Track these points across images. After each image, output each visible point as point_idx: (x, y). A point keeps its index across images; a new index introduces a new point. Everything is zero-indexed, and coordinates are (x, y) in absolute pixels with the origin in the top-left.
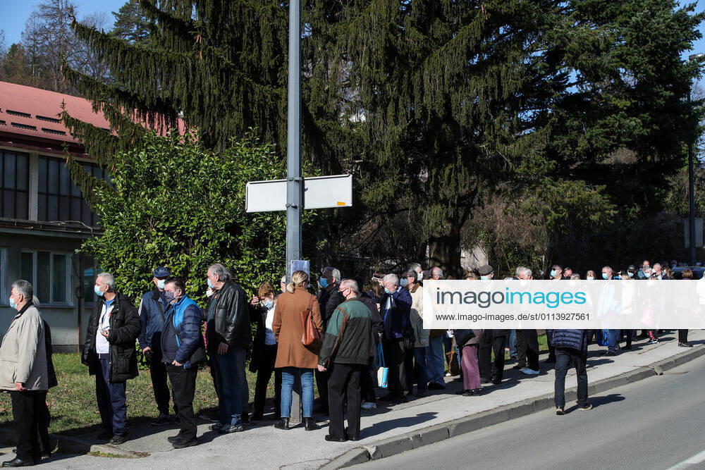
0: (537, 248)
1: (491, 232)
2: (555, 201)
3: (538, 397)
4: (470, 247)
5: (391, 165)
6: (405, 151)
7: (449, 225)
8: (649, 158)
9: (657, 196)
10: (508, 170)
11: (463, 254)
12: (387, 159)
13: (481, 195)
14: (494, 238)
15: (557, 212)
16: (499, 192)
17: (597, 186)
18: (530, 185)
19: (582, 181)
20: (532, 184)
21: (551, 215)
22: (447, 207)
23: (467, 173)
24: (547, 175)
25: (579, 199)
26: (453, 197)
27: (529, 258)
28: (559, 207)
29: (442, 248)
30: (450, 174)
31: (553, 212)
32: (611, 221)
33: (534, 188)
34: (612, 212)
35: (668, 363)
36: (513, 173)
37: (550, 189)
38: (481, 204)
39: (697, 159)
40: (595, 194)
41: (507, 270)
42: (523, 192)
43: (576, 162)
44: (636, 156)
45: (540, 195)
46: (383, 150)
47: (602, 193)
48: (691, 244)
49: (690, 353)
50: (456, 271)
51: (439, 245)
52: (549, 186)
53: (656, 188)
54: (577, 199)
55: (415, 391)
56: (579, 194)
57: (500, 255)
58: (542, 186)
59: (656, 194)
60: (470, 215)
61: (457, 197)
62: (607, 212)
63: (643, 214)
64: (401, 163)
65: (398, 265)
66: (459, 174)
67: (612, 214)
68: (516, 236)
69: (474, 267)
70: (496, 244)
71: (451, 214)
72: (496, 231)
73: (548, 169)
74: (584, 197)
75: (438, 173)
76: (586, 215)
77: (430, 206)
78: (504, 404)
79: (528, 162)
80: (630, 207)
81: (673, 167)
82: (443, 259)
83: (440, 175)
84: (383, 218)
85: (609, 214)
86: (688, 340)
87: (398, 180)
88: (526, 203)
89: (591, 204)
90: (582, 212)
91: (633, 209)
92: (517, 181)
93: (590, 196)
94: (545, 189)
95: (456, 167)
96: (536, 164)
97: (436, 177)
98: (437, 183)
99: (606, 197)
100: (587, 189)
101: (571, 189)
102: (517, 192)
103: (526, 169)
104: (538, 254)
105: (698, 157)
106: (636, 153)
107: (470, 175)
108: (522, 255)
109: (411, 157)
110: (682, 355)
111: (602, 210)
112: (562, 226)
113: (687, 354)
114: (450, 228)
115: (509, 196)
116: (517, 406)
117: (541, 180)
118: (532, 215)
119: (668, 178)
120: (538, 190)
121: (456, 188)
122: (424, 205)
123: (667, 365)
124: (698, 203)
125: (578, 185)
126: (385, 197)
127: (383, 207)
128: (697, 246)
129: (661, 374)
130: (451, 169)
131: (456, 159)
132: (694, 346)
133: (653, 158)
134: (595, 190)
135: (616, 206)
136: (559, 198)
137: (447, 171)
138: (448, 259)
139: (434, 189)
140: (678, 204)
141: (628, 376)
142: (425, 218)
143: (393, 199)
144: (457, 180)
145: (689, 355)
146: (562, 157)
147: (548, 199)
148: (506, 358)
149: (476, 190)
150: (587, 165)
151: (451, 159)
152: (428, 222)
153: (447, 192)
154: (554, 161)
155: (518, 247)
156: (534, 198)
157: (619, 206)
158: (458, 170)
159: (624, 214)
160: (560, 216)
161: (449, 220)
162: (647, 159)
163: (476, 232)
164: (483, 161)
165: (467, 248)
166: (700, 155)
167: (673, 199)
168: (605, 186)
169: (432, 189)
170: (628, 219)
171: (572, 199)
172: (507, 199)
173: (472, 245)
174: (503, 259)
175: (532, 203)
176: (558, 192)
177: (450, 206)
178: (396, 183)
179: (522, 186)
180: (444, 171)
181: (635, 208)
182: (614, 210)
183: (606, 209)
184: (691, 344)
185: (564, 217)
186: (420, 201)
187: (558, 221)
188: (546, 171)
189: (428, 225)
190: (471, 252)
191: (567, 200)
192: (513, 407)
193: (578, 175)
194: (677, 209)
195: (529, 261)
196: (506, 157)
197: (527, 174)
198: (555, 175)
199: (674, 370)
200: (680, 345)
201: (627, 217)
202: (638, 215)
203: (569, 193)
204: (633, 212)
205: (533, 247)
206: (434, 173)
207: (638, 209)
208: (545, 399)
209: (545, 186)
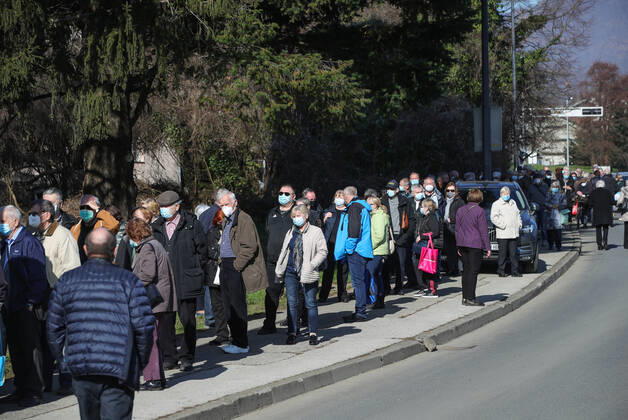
0: (254, 148)
1: (183, 125)
2: (277, 84)
3: (243, 392)
4: (151, 146)
5: (23, 29)
6: (44, 8)
7: (116, 121)
8: (420, 17)
9: (432, 75)
10: (204, 38)
11: (141, 158)
12: (15, 21)
13: (163, 76)
14: (189, 133)
15: (279, 101)
16: (190, 72)
17: (339, 62)
18: (238, 60)
19: (317, 54)
20: (241, 58)
21: (269, 106)
22: (111, 95)
23: (141, 43)
24: (263, 45)
25: (312, 81)
26: (120, 80)
27: (242, 164)
28: (281, 93)
29: (105, 155)
30: (115, 44)
31: (273, 101)
32: (361, 114)
33: (244, 66)
34: (363, 101)
35: (444, 333)
36: (212, 42)
37: (267, 67)
38: (162, 89)
39: (497, 13)
40: (335, 75)
41: (209, 182)
42: (226, 70)
43: (310, 22)
44: (401, 15)
45: (253, 76)
46: (11, 7)
47: (347, 72)
48: (483, 146)
49: (479, 315)
50: (127, 190)
51: (100, 150)
52: (266, 63)
53: (430, 63)
54: (309, 82)
55: (56, 385)
56: (312, 74)
57: (197, 159)
58: (257, 62)
59: (430, 72)
60: (146, 106)
61: (126, 79)
62: (356, 100)
63: (409, 103)
64: (38, 26)
65: (41, 175)
66: (128, 45)
67: (362, 104)
68: (222, 130)
69: (158, 177)
70: (191, 143)
71: (117, 105)
72: (191, 123)
73: (265, 36)
74: (319, 78)
75: (96, 43)
76: (322, 105)
77: (85, 94)
78: (191, 404)
79: (235, 25)
80: (391, 93)
81: (457, 31)
82: (106, 172)
83: (100, 47)
84: (11, 111)
85: (358, 104)
86: (477, 295)
87: (34, 53)
88: (232, 89)
89: (330, 89)
90: (317, 101)
91: (395, 95)
92: (218, 54)
93: (329, 76)
94: (261, 68)
95: (124, 34)
96: (247, 28)
97: (93, 47)
98: (95, 57)
99: (353, 78)
100: (325, 67)
101: (300, 66)
102: (218, 71)
103: (231, 36)
104: (255, 156)
105: (499, 9)
106: (400, 10)
107: (146, 45)
108: (230, 160)
109: (56, 16)
110: (468, 320)
111: (348, 99)
112: (285, 122)
113: (475, 317)
114: (117, 124)
115: (205, 77)
116: (210, 407)
117: (254, 53)
118: (241, 107)
119: (449, 47)
120: (251, 68)
121: (125, 66)
122: (75, 91)
123: (443, 336)
124: (498, 80)
125: (312, 60)
126: (13, 79)
127: (11, 95)
128: (493, 149)
129: (435, 350)
130: (116, 37)
131: (124, 22)
132: (486, 304)
133: (425, 17)
134: (337, 67)
135: (368, 91)
136: (282, 81)
137: (110, 40)
138: (114, 172)
139: (91, 67)
140: (468, 82)
141: (382, 355)
142: (76, 113)
143: (26, 84)
144: (125, 54)
145: (478, 319)
146: (287, 18)
147: (265, 82)
148: (198, 328)
149: (155, 68)
150: (326, 27)
151: (115, 22)
152: (82, 118)
153: (110, 70)
154: (274, 25)
155: (225, 148)
156: (245, 80)
157: (374, 89)
158: (127, 38)
159: (381, 102)
160: (285, 106)
161: (115, 113)
162: (416, 18)
163: (162, 124)
164: (165, 23)
165: (146, 150)
166: (502, 7)
167: (460, 75)
168: (351, 62)
169: (87, 67)
170: (388, 110)
171: (302, 82)
172: (203, 82)
173: (155, 144)
174: (201, 165)
175: (241, 88)
176: (281, 72)
177: (115, 94)
178: (31, 59)
179: (225, 62)
180: (106, 40)
181: (399, 93)
182: (366, 97)
183: (354, 97)
184: (481, 301)
185: (289, 108)
186: (67, 86)
187: (280, 114)
188: (263, 39)
189: (81, 121)
190: (154, 157)
191: (294, 83)
192: (205, 409)
193: (313, 43)
194: (466, 89)
195: (241, 169)
196: (201, 17)
197: (234, 44)
198: (276, 45)
199: (456, 343)
200: (465, 303)
201: (386, 107)
202: (403, 104)
203: (297, 72)
204: (396, 99)
205: (248, 147)
206: (90, 43)
207: (402, 96)
208: (254, 396)
209: (261, 62)
